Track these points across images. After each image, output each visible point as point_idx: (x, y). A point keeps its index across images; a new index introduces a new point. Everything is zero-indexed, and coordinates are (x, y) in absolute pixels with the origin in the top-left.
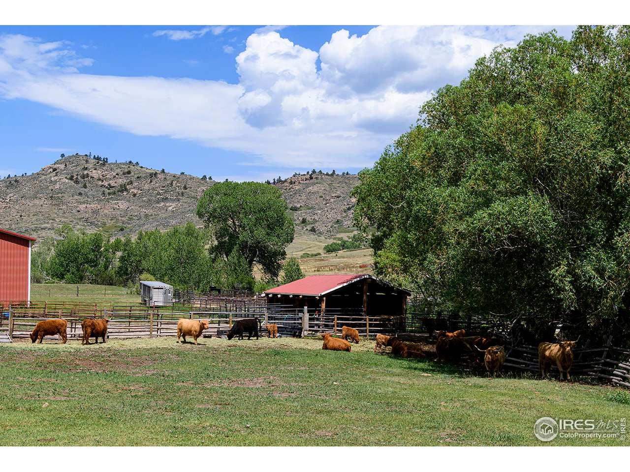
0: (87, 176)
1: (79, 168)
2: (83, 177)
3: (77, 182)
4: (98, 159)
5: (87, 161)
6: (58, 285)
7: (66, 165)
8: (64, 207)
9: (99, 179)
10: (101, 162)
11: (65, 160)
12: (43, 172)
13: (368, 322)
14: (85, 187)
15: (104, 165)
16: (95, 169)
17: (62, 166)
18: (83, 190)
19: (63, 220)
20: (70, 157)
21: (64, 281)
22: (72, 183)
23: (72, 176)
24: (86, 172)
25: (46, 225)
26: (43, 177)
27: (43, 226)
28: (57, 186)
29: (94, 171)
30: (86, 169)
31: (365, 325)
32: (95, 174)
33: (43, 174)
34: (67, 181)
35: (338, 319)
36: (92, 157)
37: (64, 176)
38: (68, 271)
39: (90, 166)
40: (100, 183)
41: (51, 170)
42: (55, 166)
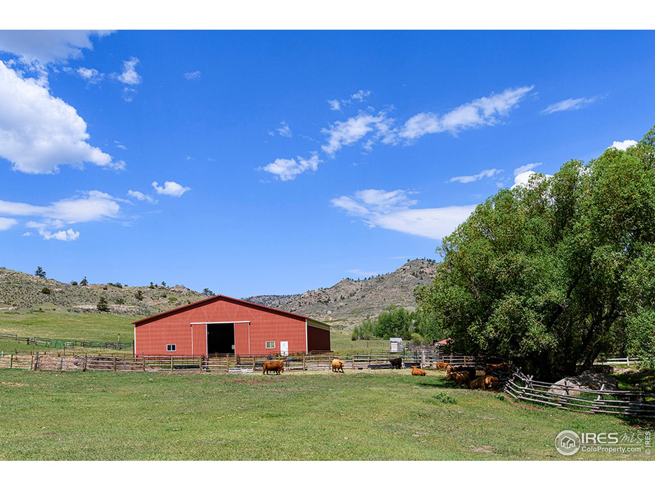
0: (423, 271)
1: (418, 268)
2: (421, 273)
3: (417, 276)
4: (430, 261)
5: (423, 263)
6: (380, 341)
7: (410, 266)
8: (410, 292)
9: (430, 274)
10: (431, 263)
11: (410, 263)
12: (397, 272)
13: (465, 359)
14: (422, 279)
15: (433, 264)
16: (428, 267)
17: (408, 267)
18: (420, 281)
19: (408, 300)
20: (413, 261)
21: (383, 338)
22: (414, 277)
23: (414, 273)
24: (422, 270)
25: (399, 304)
26: (398, 274)
27: (397, 305)
28: (405, 280)
29: (427, 269)
30: (422, 268)
31: (463, 361)
32: (428, 271)
33: (398, 273)
34: (411, 276)
35: (445, 358)
36: (426, 260)
37: (408, 274)
38: (386, 333)
39: (425, 266)
40: (431, 276)
41: (402, 270)
42: (404, 267)
